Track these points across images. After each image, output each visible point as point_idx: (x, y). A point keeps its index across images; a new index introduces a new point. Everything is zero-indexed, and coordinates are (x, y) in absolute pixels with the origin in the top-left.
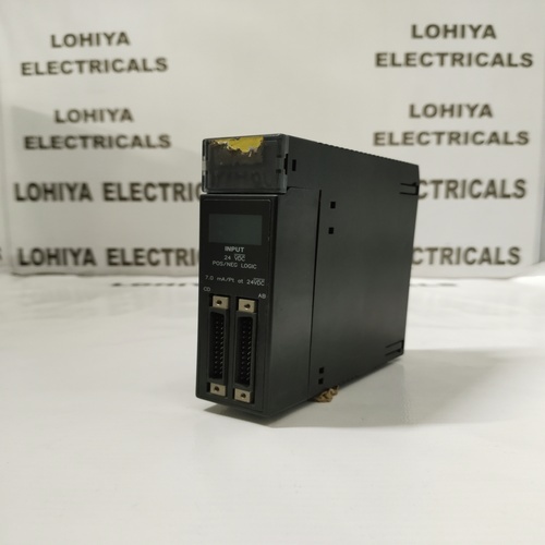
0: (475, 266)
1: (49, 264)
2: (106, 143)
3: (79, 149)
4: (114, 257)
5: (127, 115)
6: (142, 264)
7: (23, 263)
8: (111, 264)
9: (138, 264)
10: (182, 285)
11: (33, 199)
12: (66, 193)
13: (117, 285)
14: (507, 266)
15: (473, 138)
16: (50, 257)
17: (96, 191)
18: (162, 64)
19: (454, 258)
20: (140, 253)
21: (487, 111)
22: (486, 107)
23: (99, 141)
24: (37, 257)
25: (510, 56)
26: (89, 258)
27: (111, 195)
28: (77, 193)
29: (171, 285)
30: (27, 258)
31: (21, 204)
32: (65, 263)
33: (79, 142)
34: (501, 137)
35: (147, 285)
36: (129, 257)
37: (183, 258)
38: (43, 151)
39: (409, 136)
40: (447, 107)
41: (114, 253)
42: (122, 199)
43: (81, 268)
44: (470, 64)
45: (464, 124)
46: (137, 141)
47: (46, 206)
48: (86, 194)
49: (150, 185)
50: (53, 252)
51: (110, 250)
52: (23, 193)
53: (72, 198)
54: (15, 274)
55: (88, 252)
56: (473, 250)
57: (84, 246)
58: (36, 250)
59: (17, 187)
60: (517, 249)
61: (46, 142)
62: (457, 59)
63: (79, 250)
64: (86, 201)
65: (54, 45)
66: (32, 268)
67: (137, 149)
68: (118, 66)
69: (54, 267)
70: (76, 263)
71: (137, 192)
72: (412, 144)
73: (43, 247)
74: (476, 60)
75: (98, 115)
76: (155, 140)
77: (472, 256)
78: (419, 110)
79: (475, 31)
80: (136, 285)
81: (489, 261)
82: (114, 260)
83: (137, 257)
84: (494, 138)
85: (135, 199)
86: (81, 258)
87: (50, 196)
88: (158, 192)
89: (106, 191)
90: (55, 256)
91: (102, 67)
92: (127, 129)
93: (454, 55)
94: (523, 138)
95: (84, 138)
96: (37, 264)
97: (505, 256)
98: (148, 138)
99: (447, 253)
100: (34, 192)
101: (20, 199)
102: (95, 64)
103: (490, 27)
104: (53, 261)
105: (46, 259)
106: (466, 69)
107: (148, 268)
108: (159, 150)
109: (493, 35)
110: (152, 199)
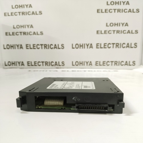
0: (123, 66)
1: (13, 65)
2: (26, 34)
3: (20, 35)
4: (29, 64)
5: (32, 26)
6: (36, 66)
7: (6, 65)
8: (28, 65)
9: (35, 65)
10: (46, 71)
11: (8, 49)
12: (16, 47)
13: (30, 71)
14: (132, 66)
15: (123, 32)
16: (13, 64)
17: (24, 46)
18: (41, 13)
19: (118, 64)
20: (36, 63)
21: (127, 25)
23: (24, 33)
24: (9, 64)
25: (133, 10)
26: (23, 64)
27: (28, 48)
28: (19, 47)
29: (43, 71)
30: (7, 64)
31: (5, 50)
32: (17, 65)
33: (19, 34)
34: (131, 32)
35: (37, 71)
36: (33, 64)
37: (47, 64)
38: (10, 36)
39: (106, 31)
40: (116, 24)
41: (29, 63)
42: (31, 48)
43: (21, 67)
45: (121, 28)
46: (34, 33)
47: (11, 50)
48: (21, 47)
49: (38, 45)
50: (13, 62)
51: (28, 62)
52: (5, 47)
53: (18, 48)
54: (4, 68)
56: (123, 62)
57: (21, 61)
58: (9, 62)
59: (4, 45)
60: (134, 61)
61: (11, 34)
62: (119, 11)
63: (20, 62)
64: (21, 49)
65: (13, 8)
66: (8, 67)
67: (35, 35)
68: (29, 13)
69: (14, 66)
70: (19, 65)
71: (35, 47)
72: (107, 34)
73: (11, 61)
74: (124, 11)
75: (24, 26)
76: (39, 33)
77: (122, 63)
78: (108, 25)
79: (124, 3)
80: (34, 71)
81: (127, 65)
82: (29, 65)
83: (35, 64)
84: (129, 32)
85: (34, 48)
86: (21, 64)
87: (12, 48)
88: (40, 46)
89: (27, 46)
90: (14, 64)
91: (25, 14)
93: (118, 9)
94: (137, 32)
95: (21, 33)
96: (9, 65)
97: (131, 63)
98: (37, 32)
99: (116, 62)
100: (8, 47)
101: (5, 49)
102: (23, 13)
103: (128, 2)
104: (14, 65)
105: (12, 64)
106: (121, 13)
107: (38, 66)
108: (40, 35)
109: (129, 4)
110: (38, 48)
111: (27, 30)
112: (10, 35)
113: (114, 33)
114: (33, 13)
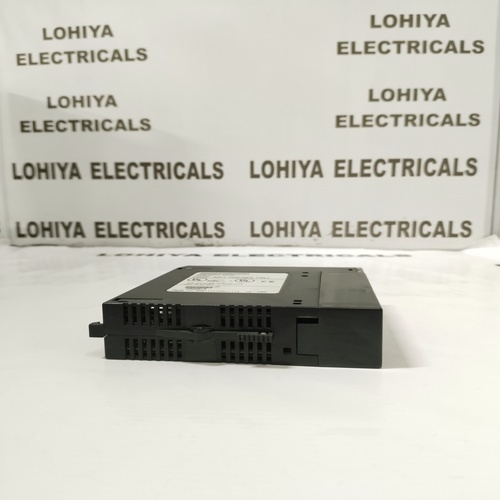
0: (430, 238)
1: (44, 236)
2: (93, 126)
3: (70, 131)
4: (102, 230)
5: (111, 101)
6: (127, 236)
7: (21, 235)
8: (98, 236)
9: (122, 236)
10: (161, 255)
11: (29, 178)
12: (58, 172)
13: (103, 255)
14: (460, 239)
15: (428, 120)
16: (44, 229)
17: (85, 170)
18: (142, 54)
19: (410, 231)
20: (125, 227)
21: (440, 95)
22: (440, 90)
23: (86, 125)
24: (33, 229)
25: (462, 43)
26: (79, 231)
27: (97, 174)
28: (68, 172)
29: (151, 255)
30: (23, 231)
31: (18, 181)
32: (58, 236)
33: (69, 126)
34: (454, 119)
36: (115, 230)
37: (163, 230)
38: (37, 134)
39: (368, 118)
40: (404, 91)
41: (101, 226)
42: (108, 177)
43: (72, 240)
44: (425, 51)
45: (420, 107)
46: (120, 125)
47: (41, 184)
48: (75, 173)
49: (133, 164)
50: (46, 225)
51: (97, 224)
52: (20, 172)
53: (63, 177)
54: (13, 245)
55: (78, 225)
56: (428, 223)
57: (75, 220)
58: (32, 223)
59: (14, 166)
60: (469, 223)
61: (40, 126)
62: (413, 47)
63: (70, 224)
64: (75, 179)
65: (46, 38)
66: (29, 240)
67: (121, 131)
69: (48, 239)
70: (68, 235)
71: (122, 171)
72: (371, 126)
73: (38, 220)
74: (431, 47)
75: (85, 101)
76: (136, 124)
77: (426, 229)
78: (377, 95)
79: (430, 20)
80: (119, 255)
81: (443, 233)
82: (101, 233)
83: (121, 230)
84: (447, 120)
85: (119, 177)
86: (72, 231)
87: (43, 175)
88: (140, 170)
89: (94, 170)
90: (49, 229)
91: (89, 58)
92: (112, 114)
93: (411, 42)
95: (73, 122)
96: (33, 236)
97: (457, 229)
98: (130, 122)
99: (404, 226)
100: (29, 171)
101: (17, 177)
103: (443, 16)
104: (47, 233)
105: (40, 232)
107: (132, 239)
108: (142, 132)
109: (447, 24)
110: (135, 177)
111: (93, 113)
112: (35, 130)
113: (396, 124)
114: (116, 56)
